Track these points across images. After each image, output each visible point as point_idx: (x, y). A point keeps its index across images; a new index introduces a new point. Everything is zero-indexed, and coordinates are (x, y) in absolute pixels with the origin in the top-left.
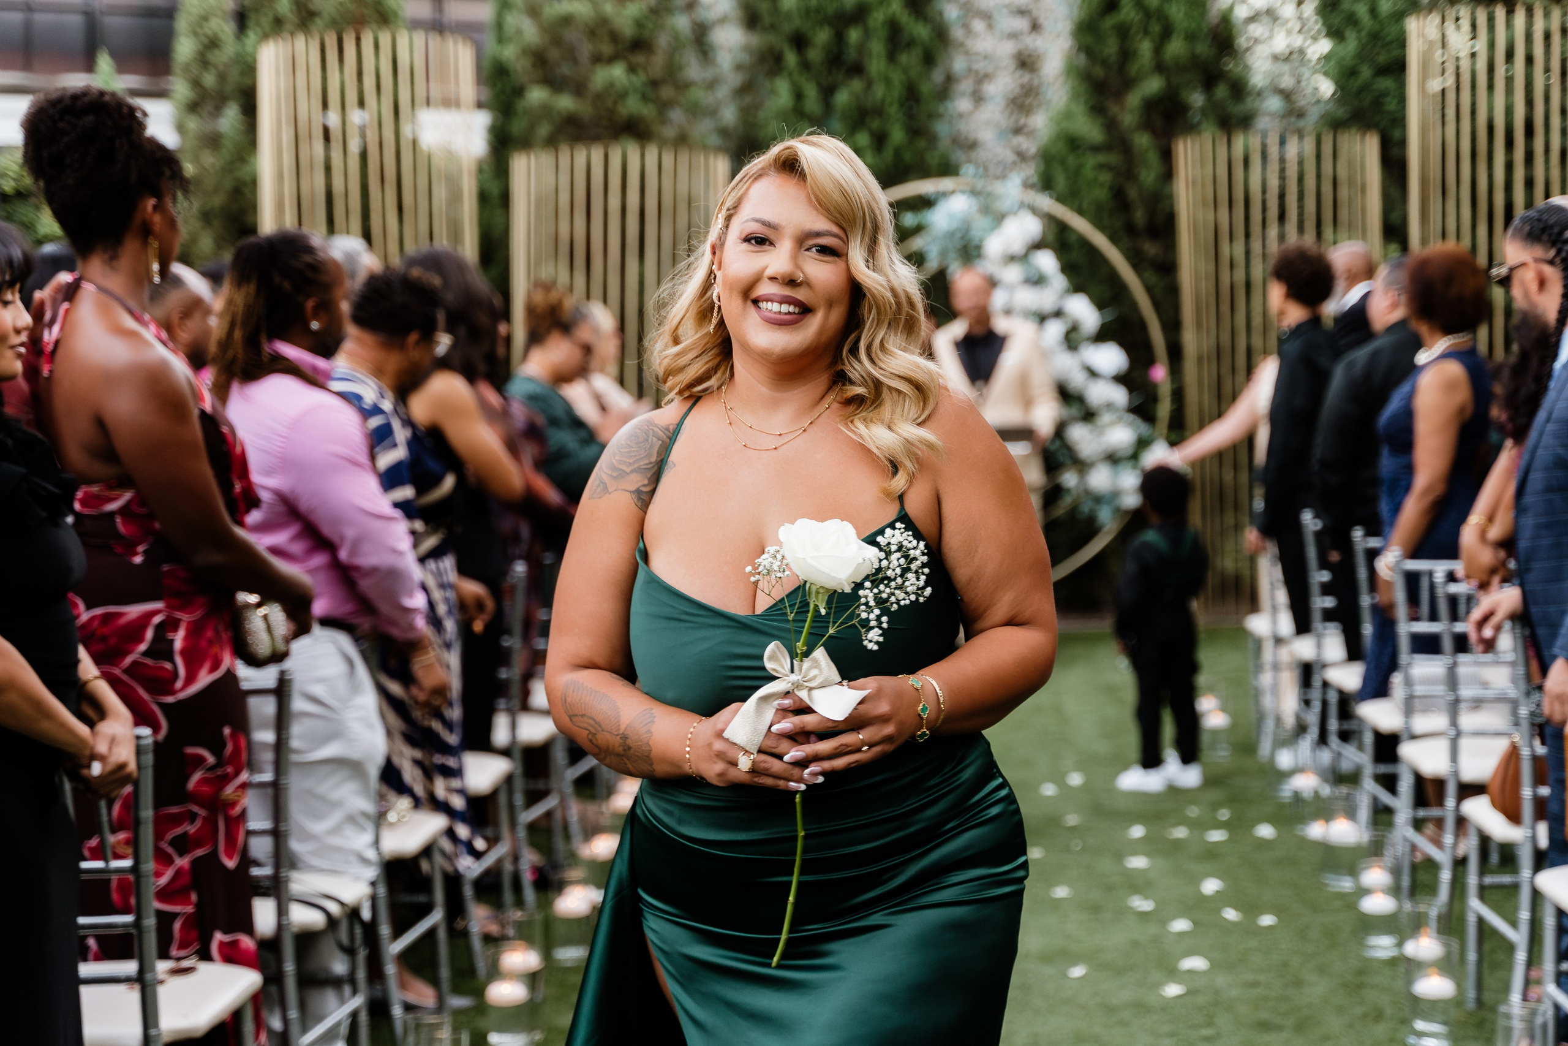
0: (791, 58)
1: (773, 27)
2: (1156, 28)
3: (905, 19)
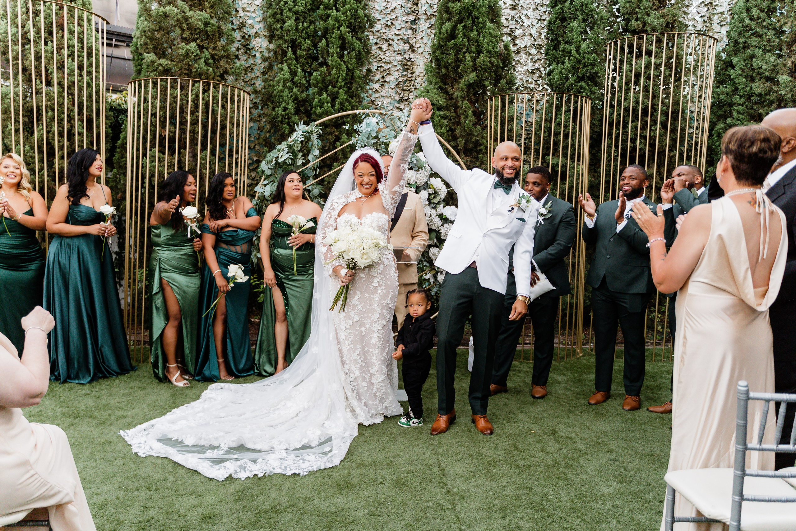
0: (290, 53)
1: (281, 37)
2: (473, 48)
3: (348, 36)
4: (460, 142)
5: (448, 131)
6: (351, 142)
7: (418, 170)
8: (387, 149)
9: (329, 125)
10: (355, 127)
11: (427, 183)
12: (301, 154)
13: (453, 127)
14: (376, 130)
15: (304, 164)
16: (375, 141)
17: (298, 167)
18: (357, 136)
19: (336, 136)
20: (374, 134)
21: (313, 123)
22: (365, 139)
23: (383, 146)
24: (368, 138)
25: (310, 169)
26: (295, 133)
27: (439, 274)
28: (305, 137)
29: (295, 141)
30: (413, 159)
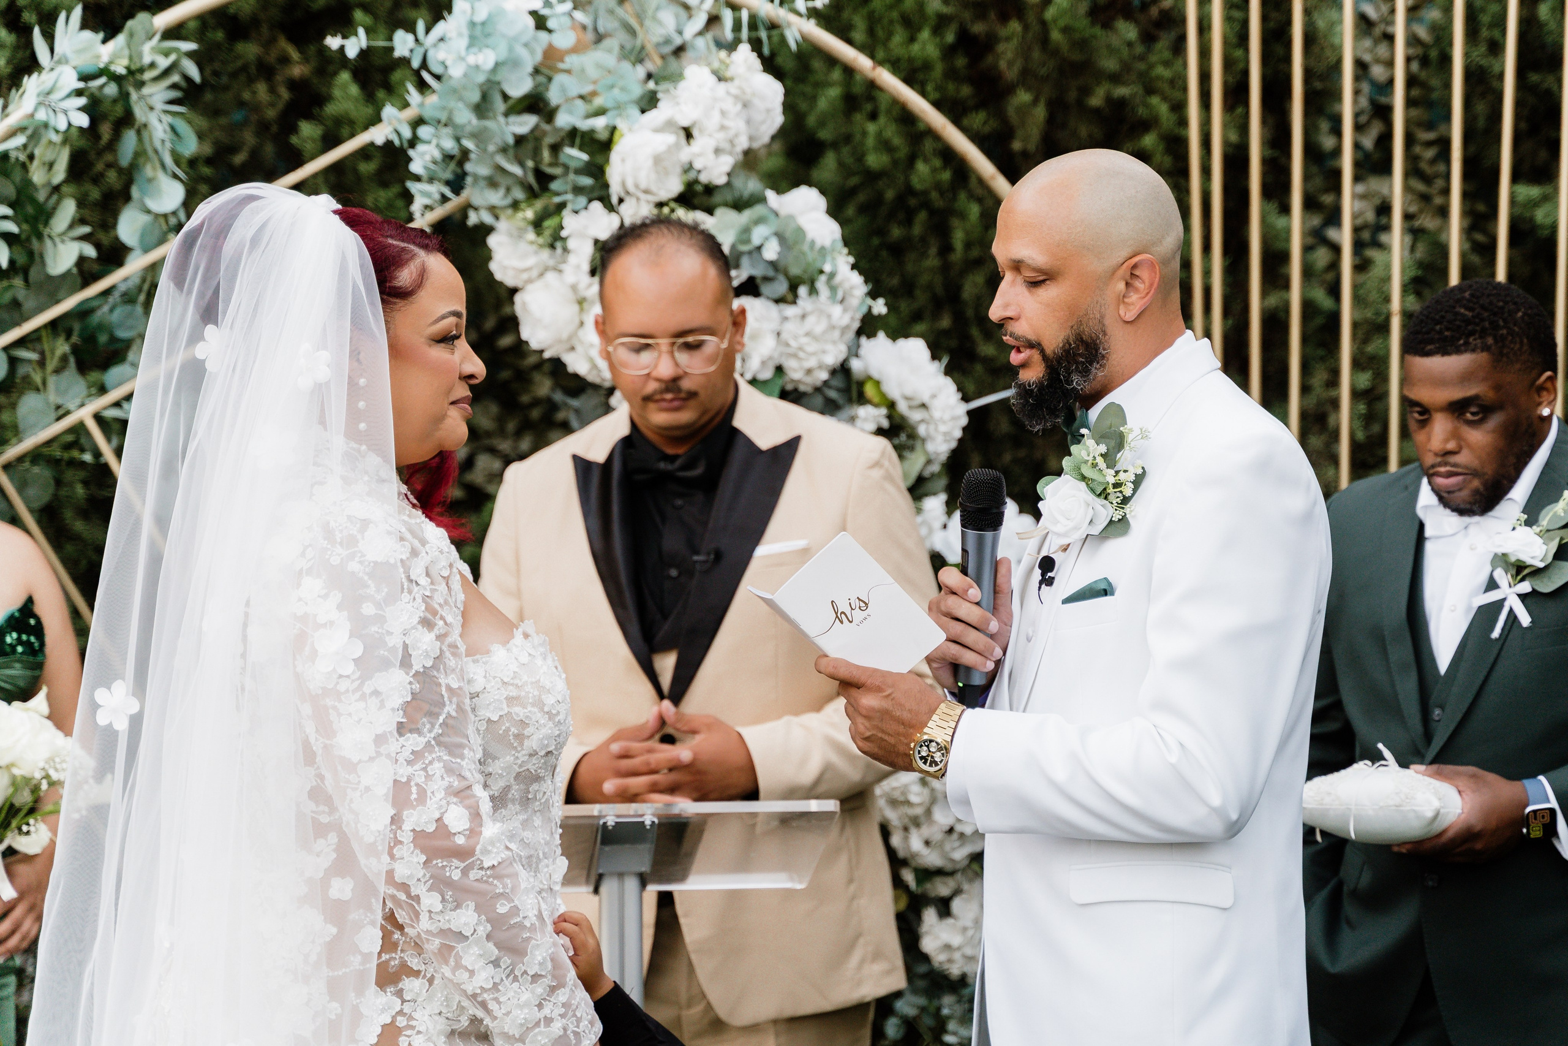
4: (1024, 111)
5: (949, 52)
6: (377, 135)
7: (789, 298)
8: (597, 170)
9: (255, 22)
10: (402, 43)
11: (843, 370)
12: (68, 209)
13: (978, 28)
14: (529, 61)
15: (86, 273)
16: (525, 124)
17: (55, 288)
18: (413, 96)
19: (294, 85)
20: (520, 86)
21: (140, 22)
22: (465, 117)
23: (575, 155)
24: (481, 109)
25: (129, 298)
26: (32, 84)
27: (930, 915)
28: (93, 108)
29: (35, 131)
30: (758, 234)
